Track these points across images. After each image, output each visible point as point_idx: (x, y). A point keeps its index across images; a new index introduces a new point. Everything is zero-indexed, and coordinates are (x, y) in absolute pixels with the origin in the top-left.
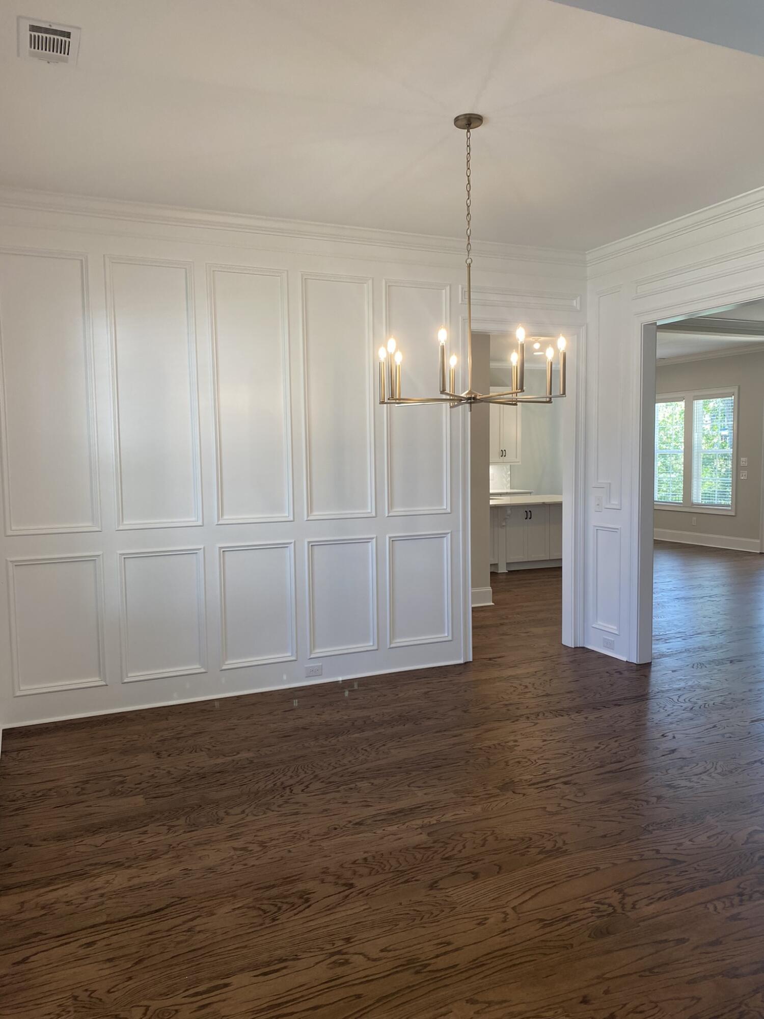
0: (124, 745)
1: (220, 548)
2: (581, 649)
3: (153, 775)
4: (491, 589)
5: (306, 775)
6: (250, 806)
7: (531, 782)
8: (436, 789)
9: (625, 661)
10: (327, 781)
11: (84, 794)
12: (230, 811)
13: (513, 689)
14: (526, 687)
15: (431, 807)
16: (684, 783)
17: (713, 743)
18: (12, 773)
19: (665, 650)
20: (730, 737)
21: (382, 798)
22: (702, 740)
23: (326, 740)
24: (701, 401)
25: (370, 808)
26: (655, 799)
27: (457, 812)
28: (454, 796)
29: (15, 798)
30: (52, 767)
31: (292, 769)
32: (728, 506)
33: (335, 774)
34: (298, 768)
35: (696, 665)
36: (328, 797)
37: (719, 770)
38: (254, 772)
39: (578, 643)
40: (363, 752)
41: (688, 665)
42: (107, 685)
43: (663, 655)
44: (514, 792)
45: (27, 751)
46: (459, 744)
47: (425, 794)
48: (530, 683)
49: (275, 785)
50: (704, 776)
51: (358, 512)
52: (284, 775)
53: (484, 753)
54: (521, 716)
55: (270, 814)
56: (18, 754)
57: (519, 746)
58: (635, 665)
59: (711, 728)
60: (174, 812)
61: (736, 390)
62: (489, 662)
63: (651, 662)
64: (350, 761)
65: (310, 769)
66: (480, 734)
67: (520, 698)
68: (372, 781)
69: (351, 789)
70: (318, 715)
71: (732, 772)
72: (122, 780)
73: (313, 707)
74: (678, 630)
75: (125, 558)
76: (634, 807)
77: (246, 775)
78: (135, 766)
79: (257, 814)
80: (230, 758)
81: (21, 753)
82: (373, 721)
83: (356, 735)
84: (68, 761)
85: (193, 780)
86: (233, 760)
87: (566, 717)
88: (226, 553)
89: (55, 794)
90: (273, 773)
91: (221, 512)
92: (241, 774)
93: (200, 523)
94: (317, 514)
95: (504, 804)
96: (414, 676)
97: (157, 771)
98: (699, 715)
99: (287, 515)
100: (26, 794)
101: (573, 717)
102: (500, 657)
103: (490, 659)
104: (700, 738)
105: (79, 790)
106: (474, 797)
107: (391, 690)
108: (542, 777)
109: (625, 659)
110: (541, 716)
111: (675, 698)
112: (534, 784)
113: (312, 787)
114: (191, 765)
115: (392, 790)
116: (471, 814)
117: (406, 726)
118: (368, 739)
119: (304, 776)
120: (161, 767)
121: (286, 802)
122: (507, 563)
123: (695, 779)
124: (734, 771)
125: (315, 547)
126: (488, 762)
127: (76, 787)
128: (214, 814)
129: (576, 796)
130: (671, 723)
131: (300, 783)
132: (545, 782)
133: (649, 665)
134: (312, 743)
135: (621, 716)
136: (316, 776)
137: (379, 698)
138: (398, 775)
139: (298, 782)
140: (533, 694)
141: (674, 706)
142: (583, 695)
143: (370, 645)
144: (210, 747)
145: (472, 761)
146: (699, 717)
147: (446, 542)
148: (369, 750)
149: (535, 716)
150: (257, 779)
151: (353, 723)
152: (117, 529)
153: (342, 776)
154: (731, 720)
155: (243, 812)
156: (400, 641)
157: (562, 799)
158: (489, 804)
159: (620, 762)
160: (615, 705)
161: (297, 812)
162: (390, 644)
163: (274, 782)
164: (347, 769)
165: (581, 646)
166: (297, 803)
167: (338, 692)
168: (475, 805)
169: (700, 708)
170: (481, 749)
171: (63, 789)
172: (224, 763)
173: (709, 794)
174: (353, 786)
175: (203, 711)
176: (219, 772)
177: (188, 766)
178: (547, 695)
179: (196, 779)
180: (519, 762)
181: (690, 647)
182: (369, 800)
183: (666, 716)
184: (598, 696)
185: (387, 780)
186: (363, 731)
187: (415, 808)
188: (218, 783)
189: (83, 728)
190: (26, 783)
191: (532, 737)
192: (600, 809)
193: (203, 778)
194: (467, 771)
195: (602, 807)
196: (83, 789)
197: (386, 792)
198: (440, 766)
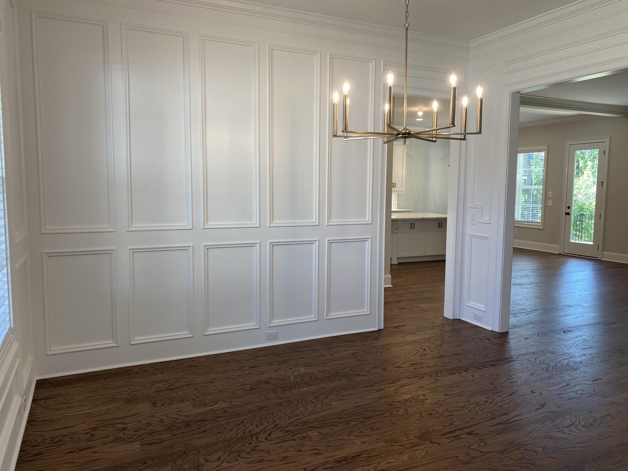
0: (129, 395)
1: (205, 246)
2: (458, 321)
3: (149, 422)
4: (391, 276)
5: (269, 424)
6: (225, 453)
7: (442, 433)
8: (370, 438)
9: (491, 330)
10: (284, 430)
11: (93, 440)
12: (209, 458)
13: (416, 351)
14: (425, 350)
15: (368, 456)
16: (560, 435)
17: (571, 399)
18: (37, 420)
19: (516, 322)
20: (582, 394)
21: (329, 446)
22: (561, 396)
23: (283, 393)
24: (523, 154)
25: (320, 456)
26: (540, 450)
27: (389, 461)
28: (385, 445)
29: (36, 444)
30: (70, 414)
31: (257, 419)
32: (539, 223)
33: (291, 423)
34: (261, 418)
35: (540, 334)
36: (287, 444)
37: (582, 423)
38: (228, 421)
39: (456, 317)
40: (312, 403)
41: (535, 334)
42: (119, 346)
43: (515, 326)
44: (431, 442)
45: (52, 400)
46: (382, 398)
47: (362, 443)
48: (427, 347)
49: (244, 433)
50: (572, 428)
51: (306, 222)
52: (252, 424)
53: (403, 406)
54: (425, 374)
55: (241, 461)
56: (45, 402)
57: (428, 399)
58: (498, 334)
59: (565, 386)
60: (163, 459)
61: (546, 148)
62: (395, 329)
63: (508, 332)
64: (302, 412)
65: (271, 418)
66: (397, 389)
67: (422, 359)
68: (320, 430)
69: (304, 437)
70: (276, 371)
71: (592, 424)
72: (124, 426)
73: (272, 364)
74: (521, 307)
75: (133, 252)
76: (527, 457)
77: (222, 423)
78: (135, 414)
79: (230, 461)
80: (208, 408)
81: (48, 401)
82: (317, 377)
83: (305, 389)
84: (83, 409)
85: (180, 428)
86: (212, 410)
87: (458, 375)
88: (209, 249)
89: (69, 440)
90: (242, 422)
91: (206, 219)
92: (218, 423)
93: (190, 227)
94: (276, 222)
95: (424, 453)
96: (344, 340)
97: (152, 419)
98: (554, 375)
99: (255, 222)
100: (46, 440)
101: (463, 374)
102: (402, 326)
103: (396, 327)
104: (561, 394)
105: (89, 436)
106: (400, 446)
107: (328, 351)
108: (450, 428)
109: (490, 329)
110: (439, 374)
111: (533, 360)
112: (445, 434)
113: (273, 436)
114: (179, 413)
115: (335, 439)
116: (401, 463)
117: (342, 381)
118: (314, 393)
119: (267, 424)
120: (156, 415)
121: (253, 450)
122: (397, 258)
123: (566, 430)
124: (593, 424)
125: (275, 246)
126: (407, 414)
127: (86, 434)
128: (196, 460)
129: (479, 446)
130: (536, 381)
131: (264, 430)
132: (453, 432)
133: (506, 333)
134: (272, 395)
135: (498, 375)
136: (276, 425)
137: (320, 357)
138: (340, 425)
139: (262, 431)
140: (431, 356)
141: (533, 366)
142: (467, 357)
143: (312, 317)
144: (194, 398)
145: (394, 413)
146: (554, 376)
147: (368, 244)
148: (315, 402)
149: (435, 374)
150: (231, 427)
151: (302, 379)
152: (127, 231)
153: (296, 425)
154: (578, 380)
155: (219, 459)
156: (334, 315)
157: (469, 448)
158: (413, 453)
159: (506, 414)
160: (492, 365)
161: (262, 459)
162: (327, 317)
163: (244, 430)
164: (300, 419)
165: (457, 318)
166: (262, 450)
167: (289, 353)
168: (402, 453)
169: (553, 369)
170: (400, 402)
171: (75, 436)
172: (205, 412)
173: (581, 445)
174: (305, 435)
175: (190, 366)
176: (201, 421)
177: (177, 414)
178: (441, 357)
179: (182, 426)
180: (430, 414)
181: (532, 320)
182: (318, 448)
183: (530, 375)
184: (477, 357)
185: (332, 429)
186: (310, 385)
187: (355, 456)
188: (199, 430)
189: (99, 380)
190: (47, 429)
191: (436, 392)
192: (500, 458)
193: (188, 425)
194: (392, 422)
195: (503, 457)
196: (92, 435)
197: (331, 441)
198: (371, 417)
